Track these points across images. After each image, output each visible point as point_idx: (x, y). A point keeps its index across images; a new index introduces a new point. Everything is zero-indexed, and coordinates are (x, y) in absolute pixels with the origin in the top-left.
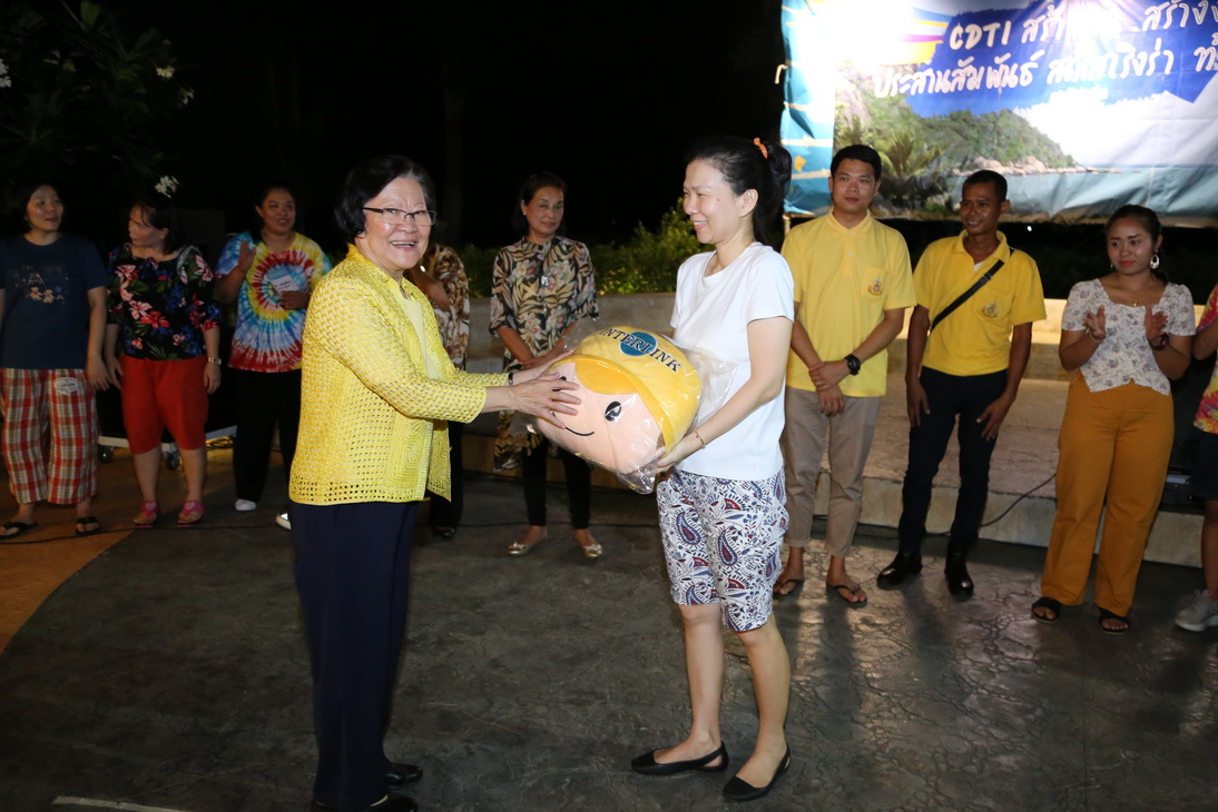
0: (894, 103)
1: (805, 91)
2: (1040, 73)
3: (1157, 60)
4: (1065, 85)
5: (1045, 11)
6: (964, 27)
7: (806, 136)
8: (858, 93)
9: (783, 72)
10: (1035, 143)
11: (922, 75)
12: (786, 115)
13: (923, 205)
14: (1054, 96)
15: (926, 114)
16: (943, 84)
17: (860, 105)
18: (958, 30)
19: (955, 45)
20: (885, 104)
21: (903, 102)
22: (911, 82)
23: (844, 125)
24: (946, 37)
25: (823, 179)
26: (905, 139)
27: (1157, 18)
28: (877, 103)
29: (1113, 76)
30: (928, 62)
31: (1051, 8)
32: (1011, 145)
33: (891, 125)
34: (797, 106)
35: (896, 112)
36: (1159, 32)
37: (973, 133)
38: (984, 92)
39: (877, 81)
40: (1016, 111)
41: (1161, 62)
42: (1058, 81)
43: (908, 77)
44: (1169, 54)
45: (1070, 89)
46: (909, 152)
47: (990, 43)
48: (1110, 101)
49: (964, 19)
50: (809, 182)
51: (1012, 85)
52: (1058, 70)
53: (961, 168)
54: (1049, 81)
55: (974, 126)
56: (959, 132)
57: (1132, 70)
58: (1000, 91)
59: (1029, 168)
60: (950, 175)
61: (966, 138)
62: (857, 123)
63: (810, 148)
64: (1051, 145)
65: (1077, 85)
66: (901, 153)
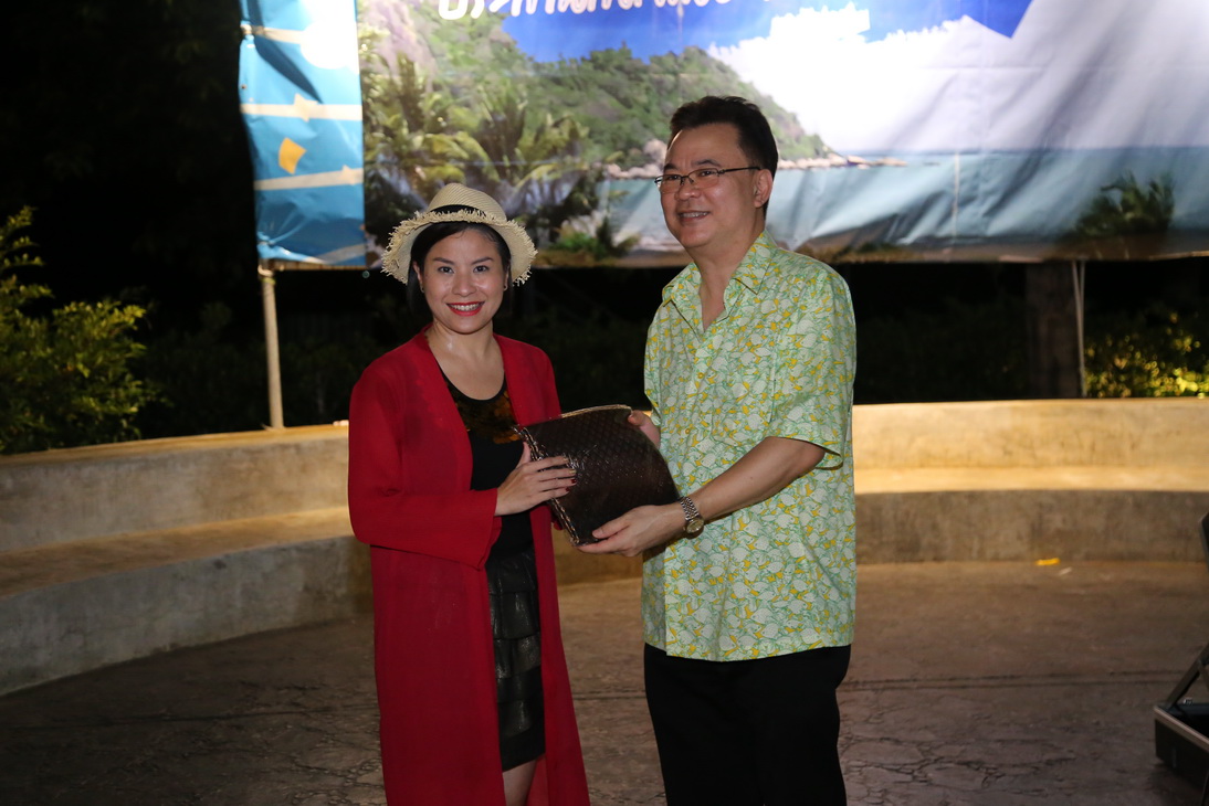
0: (478, 32)
7: (301, 96)
8: (405, 9)
12: (249, 52)
13: (553, 236)
15: (544, 55)
17: (412, 35)
20: (462, 34)
21: (498, 31)
23: (381, 77)
25: (346, 189)
26: (509, 107)
28: (444, 30)
33: (477, 78)
34: (274, 32)
35: (484, 51)
40: (713, 51)
46: (519, 133)
48: (874, 34)
50: (316, 193)
53: (620, 162)
55: (633, 77)
56: (612, 90)
58: (680, 12)
60: (604, 177)
62: (408, 72)
63: (314, 125)
66: (502, 137)
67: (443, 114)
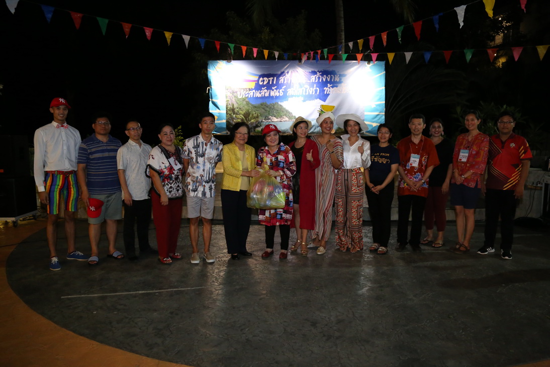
0: (244, 100)
1: (216, 95)
2: (285, 92)
3: (315, 90)
4: (292, 96)
5: (285, 75)
6: (263, 78)
7: (217, 109)
8: (233, 96)
9: (209, 89)
10: (285, 112)
11: (252, 92)
12: (210, 103)
13: (254, 130)
14: (289, 99)
15: (254, 103)
16: (258, 95)
17: (234, 100)
18: (261, 79)
19: (261, 83)
20: (241, 100)
21: (247, 100)
22: (249, 94)
23: (229, 106)
24: (258, 80)
25: (223, 123)
26: (248, 111)
27: (314, 79)
28: (239, 99)
29: (304, 94)
30: (253, 88)
31: (286, 74)
32: (279, 113)
33: (244, 107)
34: (214, 100)
35: (245, 103)
36: (315, 83)
37: (268, 109)
38: (270, 97)
39: (239, 93)
40: (279, 103)
41: (316, 91)
42: (290, 95)
43: (248, 92)
44: (318, 88)
45: (294, 97)
46: (249, 115)
47: (271, 83)
48: (304, 101)
49: (263, 76)
50: (219, 124)
51: (278, 95)
52: (290, 92)
53: (265, 119)
54: (288, 95)
55: (268, 107)
56: (264, 109)
57: (309, 93)
58: (275, 97)
59: (284, 120)
60: (262, 121)
61: (266, 110)
62: (233, 105)
63: (219, 113)
64: (289, 113)
65: (295, 96)
66: (247, 115)
67: (238, 112)
